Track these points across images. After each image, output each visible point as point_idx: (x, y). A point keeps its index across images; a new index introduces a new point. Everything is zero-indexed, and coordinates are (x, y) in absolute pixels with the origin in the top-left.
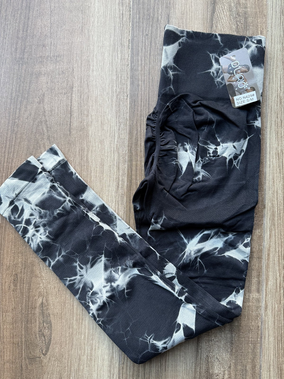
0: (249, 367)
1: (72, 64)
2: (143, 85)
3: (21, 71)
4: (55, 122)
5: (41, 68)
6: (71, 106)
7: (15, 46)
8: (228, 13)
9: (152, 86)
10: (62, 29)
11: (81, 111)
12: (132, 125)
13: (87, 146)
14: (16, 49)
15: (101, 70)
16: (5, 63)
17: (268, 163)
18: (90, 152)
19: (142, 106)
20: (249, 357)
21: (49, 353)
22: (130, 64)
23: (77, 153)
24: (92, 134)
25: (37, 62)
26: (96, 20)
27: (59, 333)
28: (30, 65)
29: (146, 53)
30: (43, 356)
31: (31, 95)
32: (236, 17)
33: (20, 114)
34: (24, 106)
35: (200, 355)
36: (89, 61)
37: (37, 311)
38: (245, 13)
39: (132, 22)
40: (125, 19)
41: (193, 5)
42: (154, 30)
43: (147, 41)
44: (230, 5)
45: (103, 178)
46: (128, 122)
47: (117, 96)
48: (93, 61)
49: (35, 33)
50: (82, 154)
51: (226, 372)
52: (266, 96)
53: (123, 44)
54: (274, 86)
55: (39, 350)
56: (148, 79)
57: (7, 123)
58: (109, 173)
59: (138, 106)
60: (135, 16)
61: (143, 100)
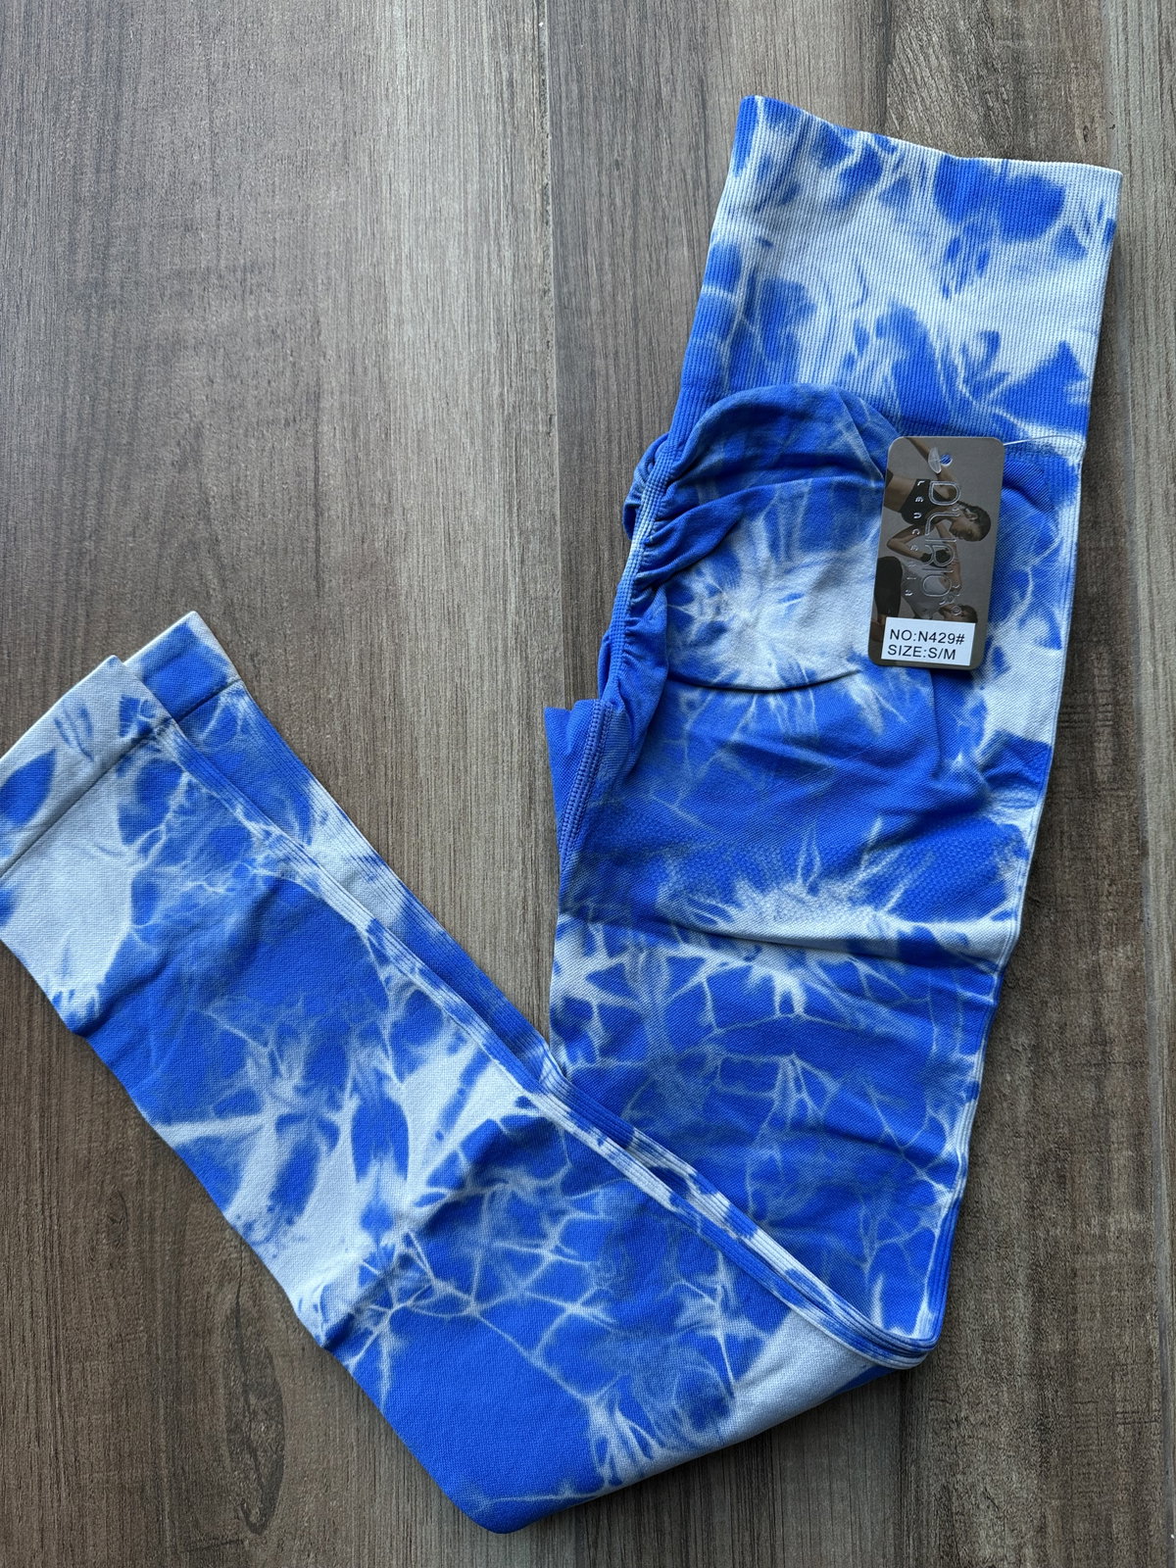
0: (1121, 1522)
1: (312, 299)
2: (611, 372)
3: (95, 335)
4: (252, 543)
5: (179, 320)
6: (317, 473)
7: (65, 234)
8: (944, 62)
9: (651, 375)
10: (261, 156)
11: (360, 494)
12: (578, 542)
13: (393, 637)
14: (72, 246)
15: (433, 318)
16: (29, 305)
17: (1147, 667)
18: (406, 660)
19: (615, 460)
20: (1121, 1481)
21: (275, 1523)
22: (552, 289)
23: (354, 667)
24: (411, 586)
25: (162, 296)
26: (402, 111)
27: (314, 1433)
28: (134, 311)
29: (618, 240)
30: (251, 1535)
31: (146, 435)
32: (980, 77)
33: (100, 515)
34: (115, 481)
35: (914, 1486)
36: (381, 284)
37: (218, 1344)
38: (1016, 60)
39: (552, 113)
40: (520, 104)
41: (799, 32)
42: (645, 144)
43: (617, 190)
44: (952, 31)
45: (465, 767)
46: (558, 529)
47: (507, 422)
48: (398, 282)
49: (148, 178)
50: (372, 673)
51: (1028, 1552)
52: (1123, 394)
53: (519, 206)
54: (1152, 349)
55: (236, 1510)
56: (630, 346)
57: (49, 557)
58: (492, 743)
59: (597, 461)
60: (563, 88)
61: (616, 435)
